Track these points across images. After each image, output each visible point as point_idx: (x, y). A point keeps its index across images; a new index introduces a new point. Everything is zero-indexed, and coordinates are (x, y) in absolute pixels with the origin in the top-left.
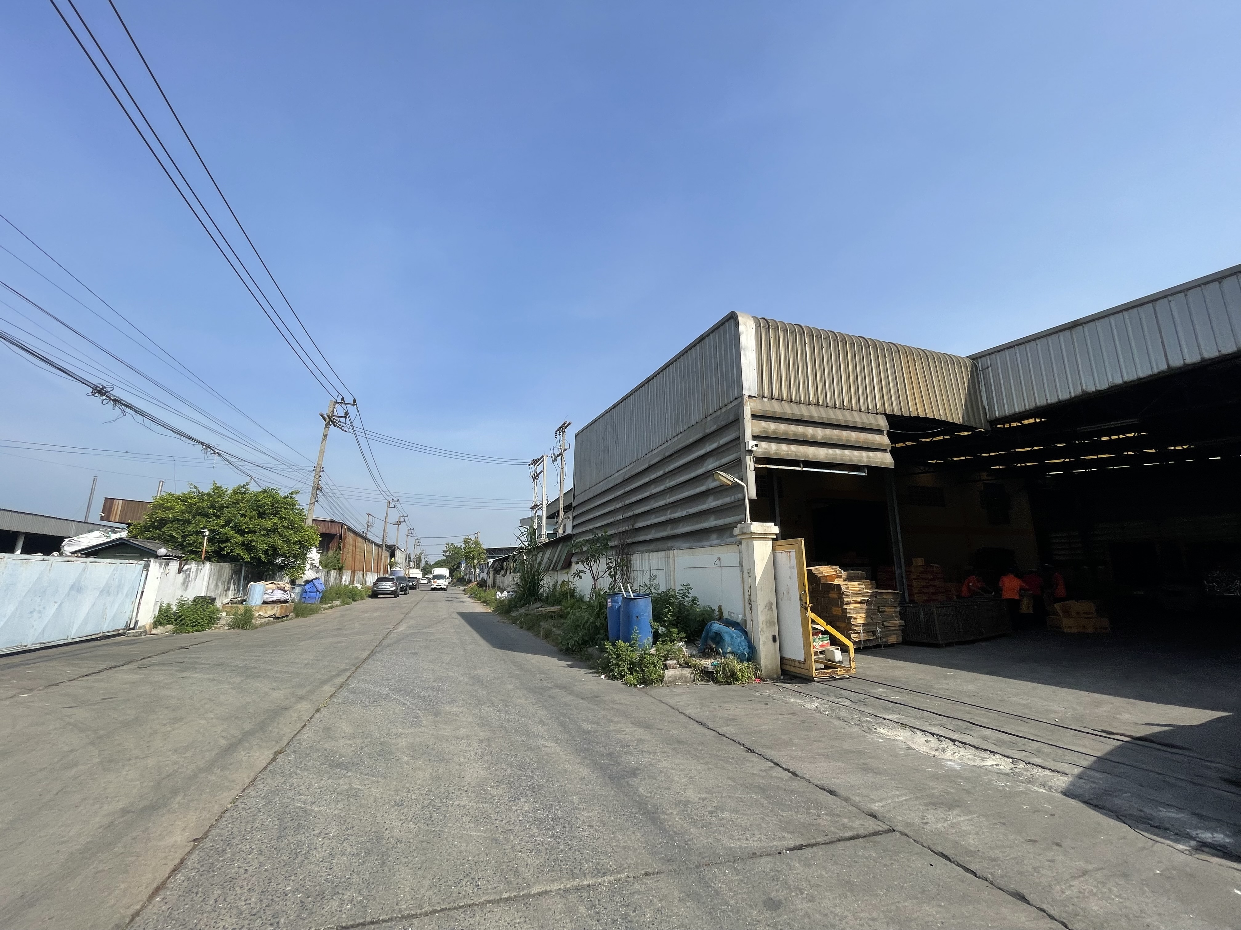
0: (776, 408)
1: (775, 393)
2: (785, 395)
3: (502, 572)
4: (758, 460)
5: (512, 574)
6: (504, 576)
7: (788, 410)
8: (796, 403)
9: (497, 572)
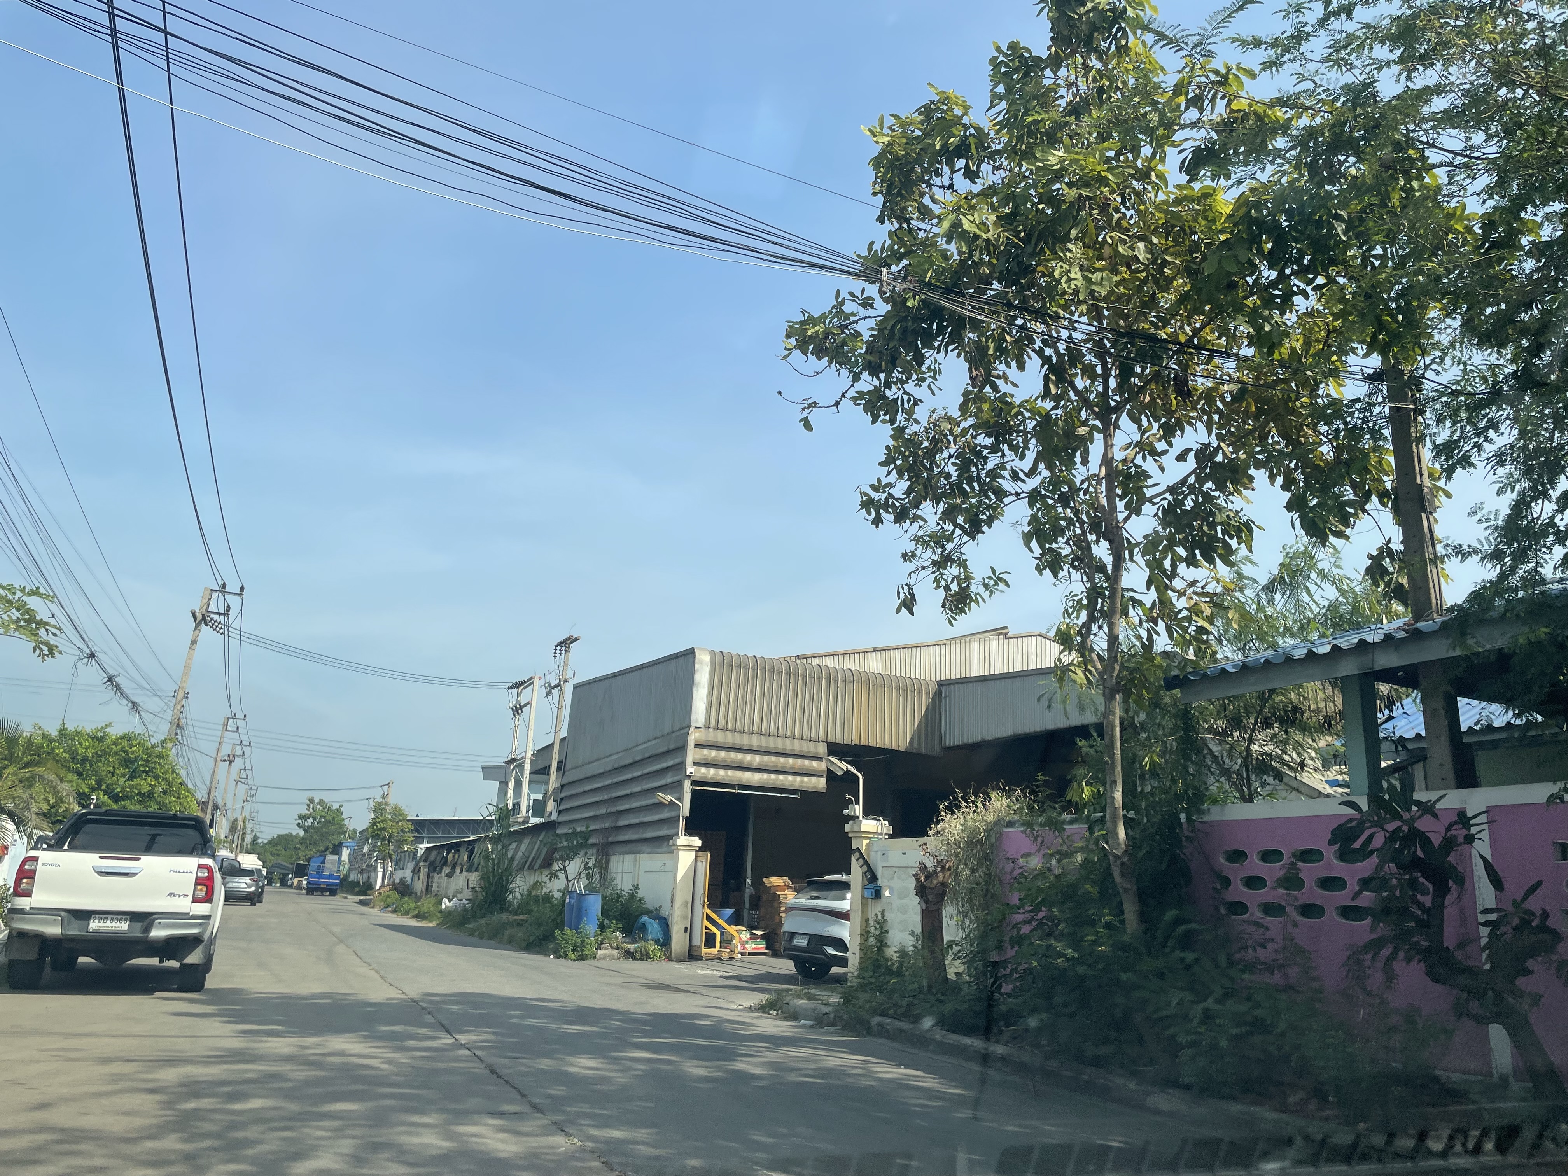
0: (720, 737)
1: (721, 724)
2: (730, 726)
3: (446, 870)
4: (694, 783)
5: (465, 873)
6: (449, 876)
7: (730, 739)
8: (739, 732)
9: (434, 868)
